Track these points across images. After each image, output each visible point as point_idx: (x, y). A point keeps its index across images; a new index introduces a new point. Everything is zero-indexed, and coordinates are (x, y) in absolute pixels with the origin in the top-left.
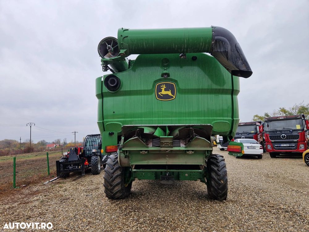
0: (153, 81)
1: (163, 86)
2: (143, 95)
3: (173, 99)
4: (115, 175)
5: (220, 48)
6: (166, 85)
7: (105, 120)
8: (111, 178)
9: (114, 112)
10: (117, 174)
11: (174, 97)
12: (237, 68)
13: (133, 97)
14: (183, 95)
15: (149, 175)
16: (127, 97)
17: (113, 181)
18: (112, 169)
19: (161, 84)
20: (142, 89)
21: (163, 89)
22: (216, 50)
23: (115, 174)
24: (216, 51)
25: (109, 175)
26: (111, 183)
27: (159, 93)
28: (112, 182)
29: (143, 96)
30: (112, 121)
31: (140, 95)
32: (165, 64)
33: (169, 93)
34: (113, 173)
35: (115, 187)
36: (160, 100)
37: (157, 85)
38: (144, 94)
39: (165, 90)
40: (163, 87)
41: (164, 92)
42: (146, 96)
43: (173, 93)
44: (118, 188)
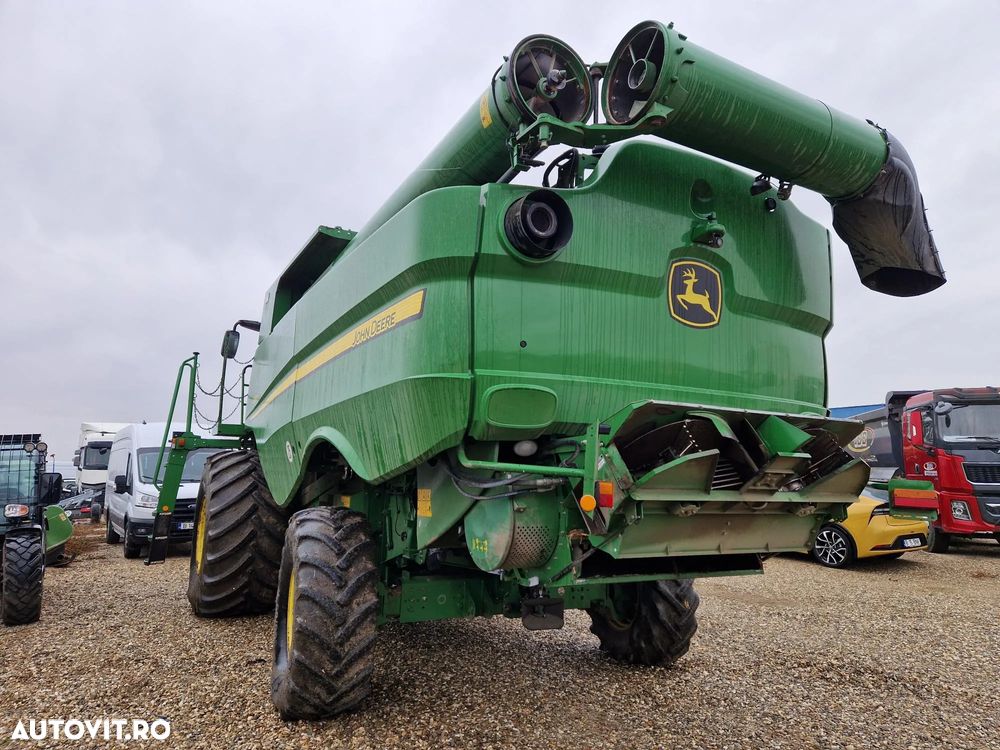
0: (669, 250)
1: (690, 275)
2: (631, 294)
3: (713, 326)
4: (357, 609)
5: (895, 195)
6: (699, 272)
7: (479, 371)
8: (337, 626)
9: (523, 344)
10: (364, 607)
11: (717, 319)
12: (918, 262)
13: (596, 294)
14: (739, 317)
15: (442, 599)
16: (577, 293)
17: (347, 636)
18: (340, 588)
19: (684, 267)
20: (636, 271)
21: (690, 283)
22: (879, 197)
23: (354, 606)
24: (879, 202)
25: (331, 616)
26: (338, 649)
27: (679, 297)
28: (341, 644)
29: (631, 298)
30: (520, 380)
31: (621, 292)
32: (704, 200)
33: (703, 301)
34: (347, 604)
35: (350, 663)
36: (679, 321)
37: (674, 265)
38: (637, 292)
39: (697, 290)
40: (691, 278)
41: (691, 297)
42: (639, 298)
43: (714, 304)
44: (362, 667)
